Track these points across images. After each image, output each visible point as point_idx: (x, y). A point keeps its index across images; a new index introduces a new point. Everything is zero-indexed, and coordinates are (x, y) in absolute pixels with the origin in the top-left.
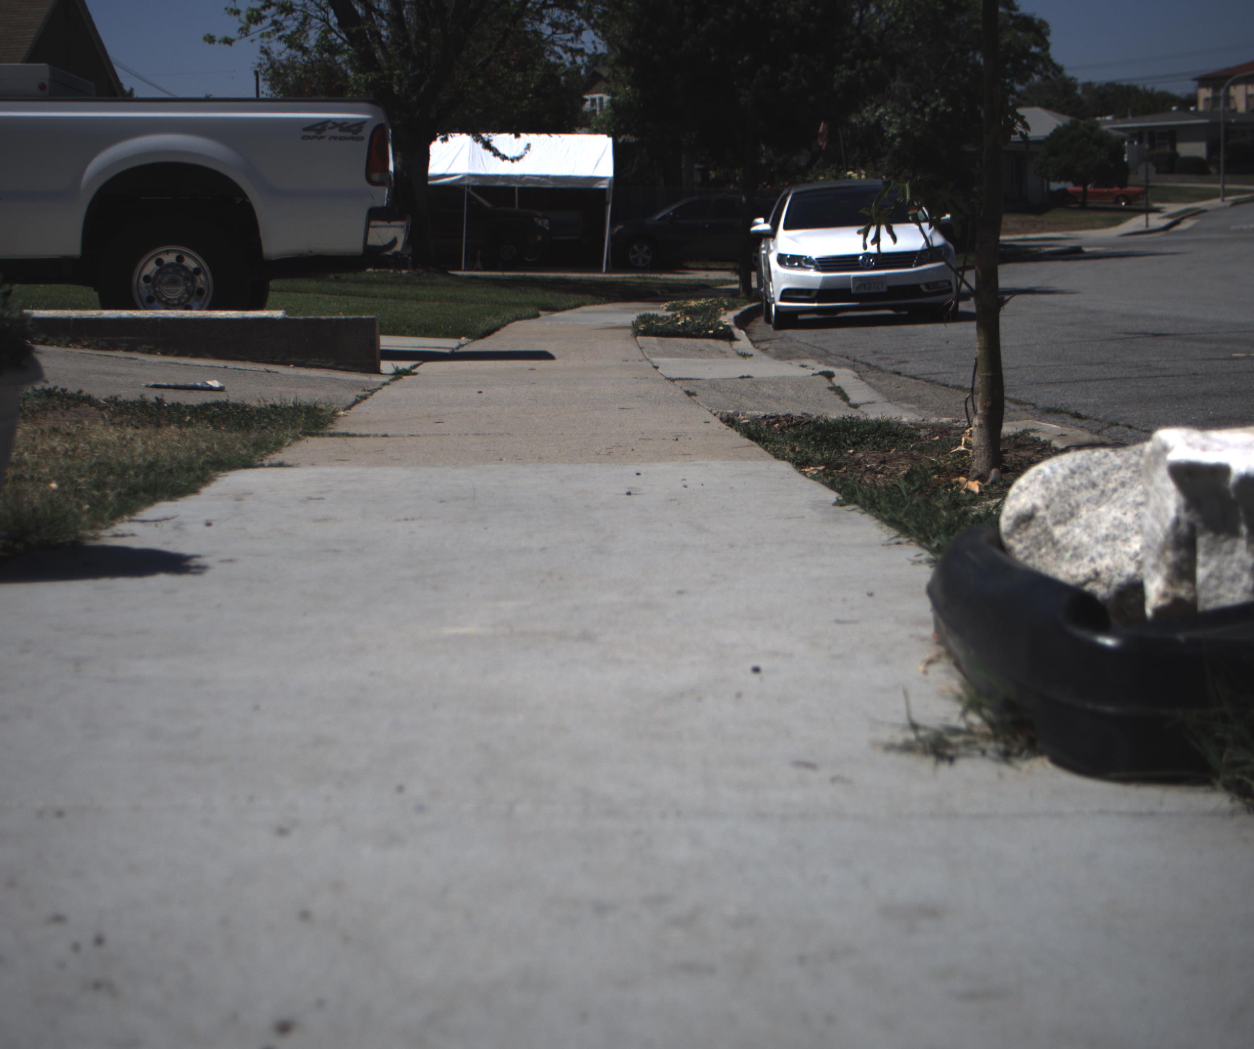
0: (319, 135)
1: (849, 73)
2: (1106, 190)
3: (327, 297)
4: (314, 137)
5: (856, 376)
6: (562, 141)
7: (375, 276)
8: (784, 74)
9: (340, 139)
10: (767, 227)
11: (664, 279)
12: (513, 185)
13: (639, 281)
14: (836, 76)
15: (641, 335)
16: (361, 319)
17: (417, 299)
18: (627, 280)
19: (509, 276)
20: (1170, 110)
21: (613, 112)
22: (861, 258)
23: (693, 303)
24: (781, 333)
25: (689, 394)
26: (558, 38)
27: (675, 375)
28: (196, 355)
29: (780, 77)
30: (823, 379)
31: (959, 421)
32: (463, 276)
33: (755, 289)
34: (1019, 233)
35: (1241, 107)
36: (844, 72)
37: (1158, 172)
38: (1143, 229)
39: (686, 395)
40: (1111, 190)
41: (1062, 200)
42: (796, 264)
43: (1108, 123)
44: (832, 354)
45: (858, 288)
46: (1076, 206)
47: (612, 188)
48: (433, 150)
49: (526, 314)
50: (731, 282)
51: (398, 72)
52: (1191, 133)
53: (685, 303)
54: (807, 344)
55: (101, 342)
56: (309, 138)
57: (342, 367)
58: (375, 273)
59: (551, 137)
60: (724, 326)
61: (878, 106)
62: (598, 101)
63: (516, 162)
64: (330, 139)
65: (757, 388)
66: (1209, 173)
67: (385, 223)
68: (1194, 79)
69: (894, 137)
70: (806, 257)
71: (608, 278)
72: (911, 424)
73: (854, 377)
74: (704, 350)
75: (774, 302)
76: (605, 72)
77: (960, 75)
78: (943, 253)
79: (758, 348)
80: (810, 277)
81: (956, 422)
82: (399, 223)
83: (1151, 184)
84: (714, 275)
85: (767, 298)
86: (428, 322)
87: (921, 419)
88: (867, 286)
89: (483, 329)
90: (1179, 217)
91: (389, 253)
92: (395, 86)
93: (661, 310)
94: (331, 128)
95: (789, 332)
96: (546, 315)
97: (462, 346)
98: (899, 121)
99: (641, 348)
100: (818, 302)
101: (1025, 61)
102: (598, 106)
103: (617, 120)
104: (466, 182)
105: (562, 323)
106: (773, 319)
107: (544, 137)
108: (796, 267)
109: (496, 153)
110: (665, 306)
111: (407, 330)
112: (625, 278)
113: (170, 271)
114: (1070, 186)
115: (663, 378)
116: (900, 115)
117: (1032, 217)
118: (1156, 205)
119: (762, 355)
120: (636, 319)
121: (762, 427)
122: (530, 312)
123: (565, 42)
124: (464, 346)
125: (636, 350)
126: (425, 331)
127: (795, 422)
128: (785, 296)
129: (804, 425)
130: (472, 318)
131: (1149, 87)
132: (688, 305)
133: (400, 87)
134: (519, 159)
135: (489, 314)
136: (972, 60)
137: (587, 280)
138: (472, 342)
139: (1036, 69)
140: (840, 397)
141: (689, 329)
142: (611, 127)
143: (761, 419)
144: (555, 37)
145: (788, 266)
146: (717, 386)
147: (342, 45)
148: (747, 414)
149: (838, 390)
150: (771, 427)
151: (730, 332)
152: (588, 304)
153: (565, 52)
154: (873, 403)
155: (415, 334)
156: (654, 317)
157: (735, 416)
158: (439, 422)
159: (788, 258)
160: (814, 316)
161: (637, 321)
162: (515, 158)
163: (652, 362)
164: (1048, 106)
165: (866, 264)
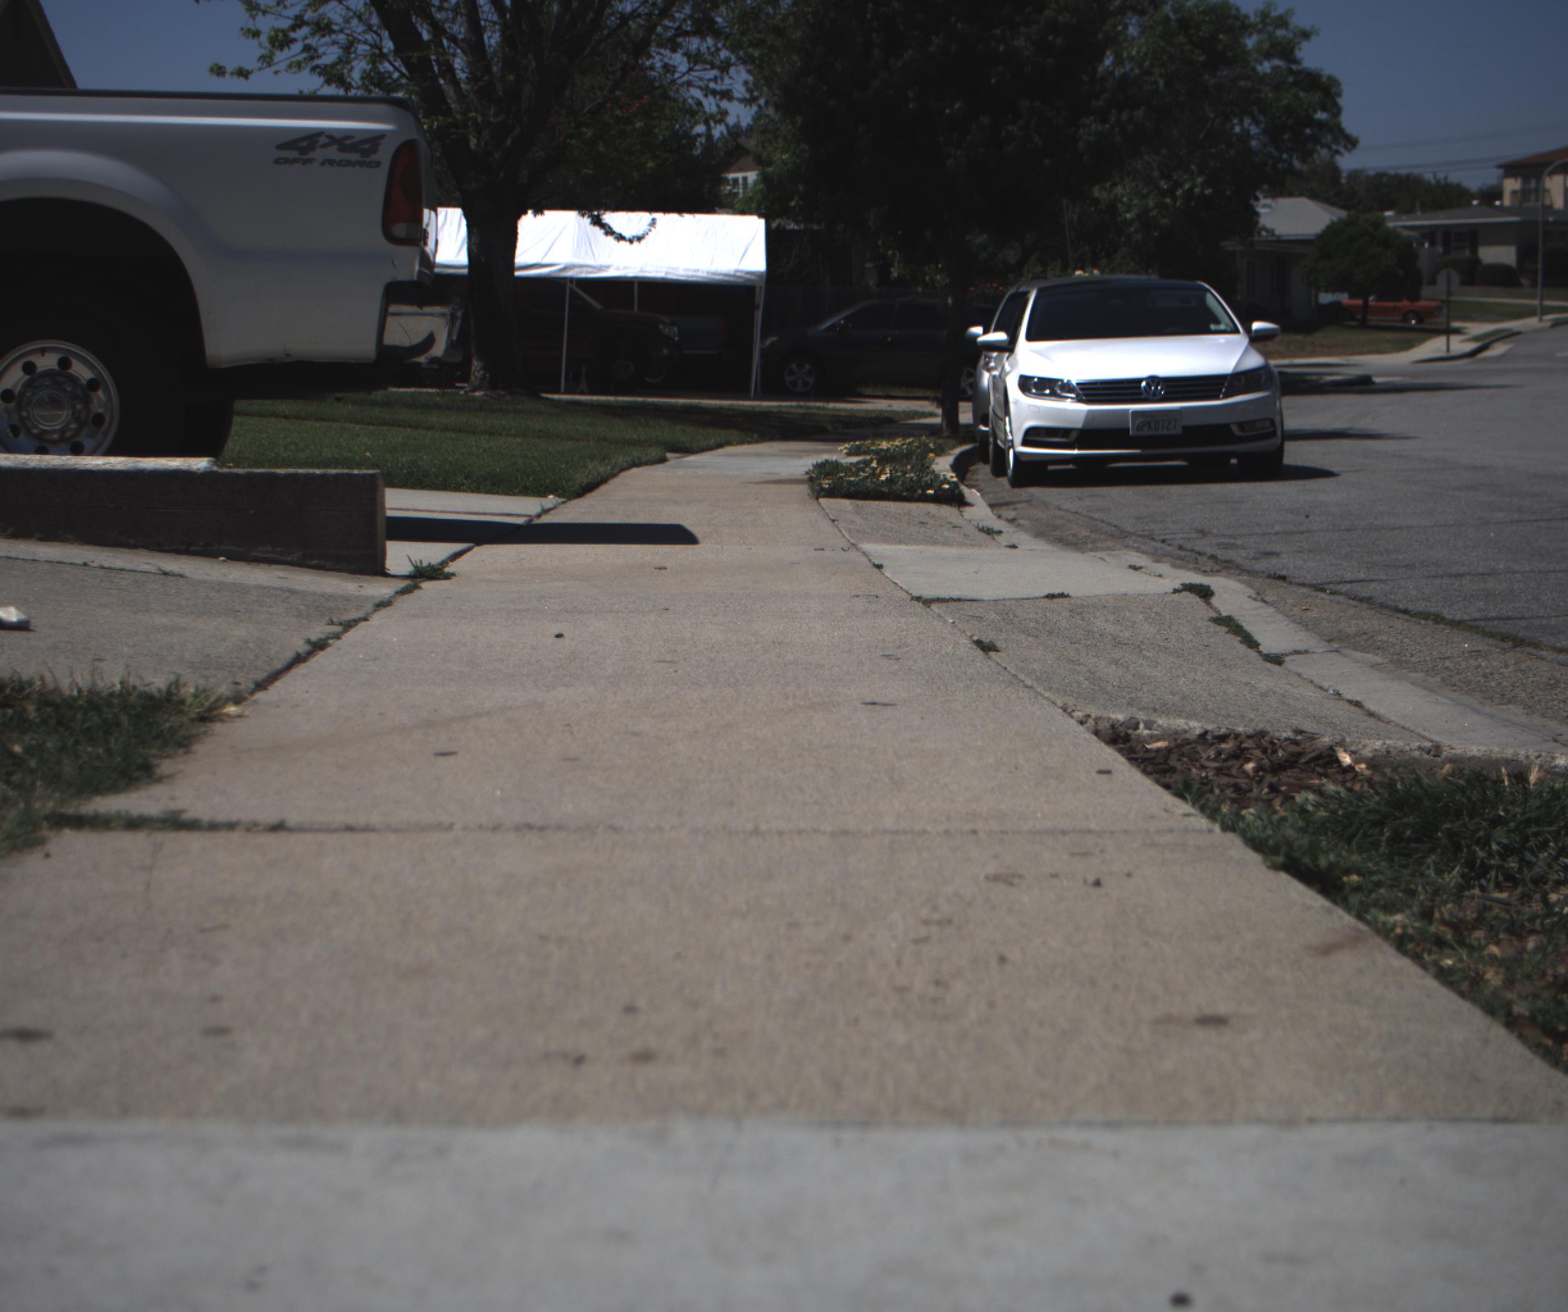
0: (304, 157)
1: (1100, 128)
2: (1391, 304)
4: (295, 161)
5: (1254, 596)
8: (1010, 128)
10: (1001, 336)
11: (833, 410)
13: (801, 411)
14: (1081, 131)
15: (824, 497)
17: (491, 433)
18: (785, 410)
19: (624, 402)
20: (1469, 205)
21: (765, 187)
22: (1144, 384)
23: (884, 445)
25: (987, 648)
26: (696, 77)
27: (928, 593)
28: (49, 535)
29: (1004, 132)
30: (1191, 598)
32: (559, 401)
33: (967, 426)
34: (1283, 356)
35: (1559, 203)
36: (1094, 126)
37: (1463, 283)
38: (1443, 354)
40: (1398, 304)
41: (1335, 316)
42: (1047, 392)
43: (1392, 219)
44: (1131, 534)
45: (1139, 428)
46: (1354, 323)
47: (763, 285)
48: (523, 228)
49: (647, 458)
50: (931, 415)
51: (475, 116)
52: (1497, 234)
53: (873, 444)
54: (1076, 513)
56: (287, 161)
57: (315, 562)
60: (949, 483)
61: (1115, 184)
62: (741, 181)
63: (636, 243)
64: (323, 164)
65: (1083, 618)
66: (1519, 285)
67: (414, 309)
68: (1499, 167)
70: (1062, 381)
71: (757, 406)
73: (1250, 597)
74: (927, 524)
75: (1012, 446)
76: (751, 143)
77: (1224, 146)
79: (1001, 517)
80: (1066, 410)
82: (438, 309)
83: (1453, 298)
84: (899, 406)
85: (995, 439)
86: (498, 470)
88: (1152, 425)
89: (582, 482)
90: (1487, 341)
91: (421, 359)
92: (471, 137)
93: (840, 454)
94: (325, 146)
95: (1036, 491)
96: (675, 458)
97: (546, 511)
98: (1140, 204)
99: (833, 521)
100: (1080, 448)
101: (1308, 131)
102: (741, 187)
103: (771, 198)
104: (567, 274)
105: (700, 472)
106: (1010, 472)
107: (673, 217)
108: (1046, 395)
109: (609, 231)
110: (844, 447)
112: (781, 407)
113: (46, 383)
114: (1344, 298)
115: (909, 597)
116: (1141, 197)
117: (1299, 338)
118: (1456, 324)
119: (1015, 531)
120: (811, 468)
121: (1208, 764)
122: (653, 454)
123: (706, 82)
124: (550, 510)
125: (826, 526)
126: (492, 485)
127: (1285, 754)
128: (1030, 438)
129: (1305, 763)
130: (567, 463)
131: (1441, 176)
132: (881, 447)
133: (479, 139)
134: (639, 239)
135: (592, 458)
136: (1237, 129)
137: (730, 409)
138: (563, 503)
139: (1324, 141)
140: (1239, 639)
141: (897, 487)
142: (763, 207)
143: (1195, 742)
144: (692, 76)
145: (1034, 394)
146: (1016, 620)
147: (398, 79)
148: (1159, 726)
149: (1230, 624)
150: (1232, 766)
151: (957, 491)
152: (735, 443)
153: (706, 96)
154: (1306, 652)
155: (476, 490)
156: (836, 466)
157: (1129, 729)
158: (444, 754)
159: (1035, 382)
160: (1071, 466)
161: (813, 472)
162: (634, 237)
163: (865, 554)
164: (1314, 196)
165: (1151, 393)
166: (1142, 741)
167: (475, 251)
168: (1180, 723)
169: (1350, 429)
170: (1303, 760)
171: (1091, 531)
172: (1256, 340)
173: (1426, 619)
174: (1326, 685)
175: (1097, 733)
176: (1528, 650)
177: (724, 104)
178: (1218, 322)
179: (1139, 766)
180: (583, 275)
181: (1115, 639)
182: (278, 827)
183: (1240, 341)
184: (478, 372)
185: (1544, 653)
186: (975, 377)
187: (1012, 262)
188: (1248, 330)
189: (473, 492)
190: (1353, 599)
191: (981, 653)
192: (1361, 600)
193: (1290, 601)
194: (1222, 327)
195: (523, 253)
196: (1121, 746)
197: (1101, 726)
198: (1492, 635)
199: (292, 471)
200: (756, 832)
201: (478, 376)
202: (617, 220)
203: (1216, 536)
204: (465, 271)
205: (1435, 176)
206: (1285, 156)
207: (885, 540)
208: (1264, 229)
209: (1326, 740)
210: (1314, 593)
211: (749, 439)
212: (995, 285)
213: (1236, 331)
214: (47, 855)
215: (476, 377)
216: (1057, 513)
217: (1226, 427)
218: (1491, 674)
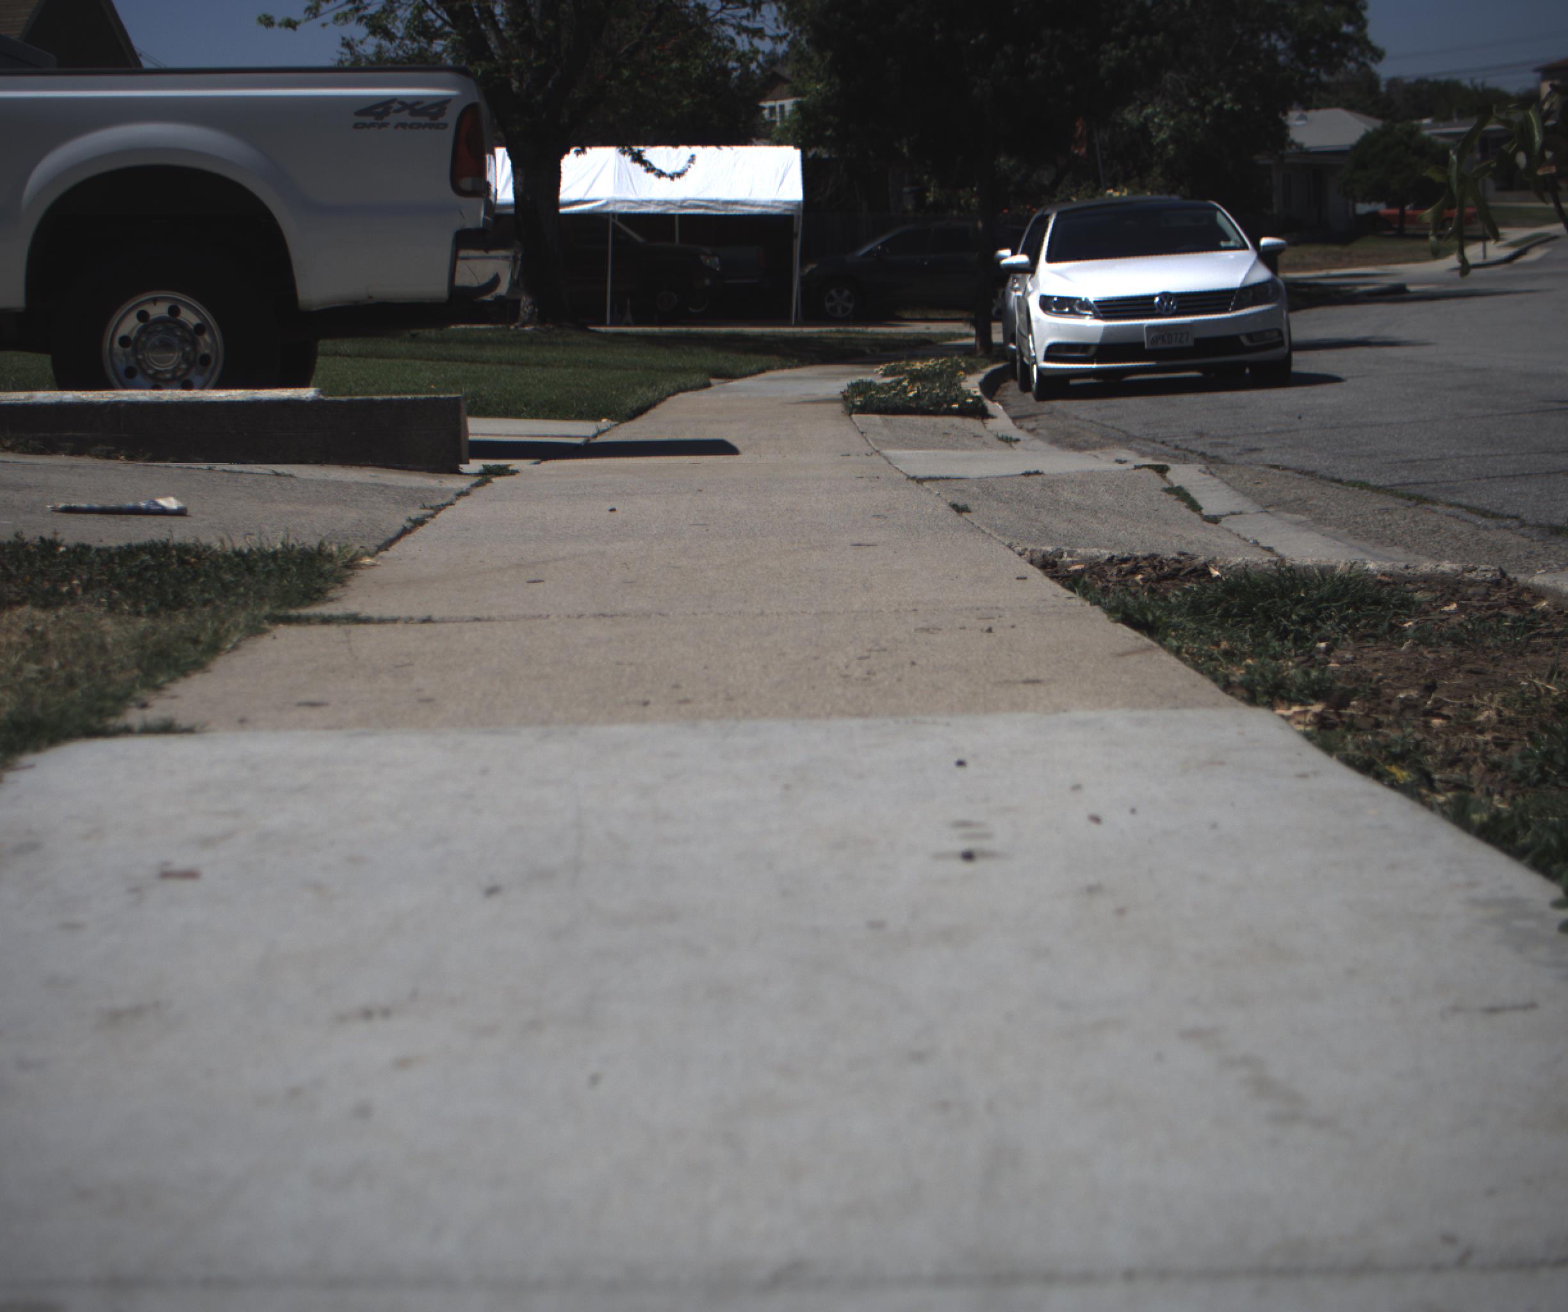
0: (380, 122)
1: (1120, 54)
3: (418, 363)
4: (372, 125)
6: (735, 155)
7: (489, 334)
8: (1033, 56)
9: (411, 126)
10: (1022, 259)
11: (872, 333)
12: (672, 212)
13: (840, 336)
14: (1102, 57)
15: (856, 413)
16: (437, 400)
17: (544, 365)
18: (825, 335)
19: (668, 332)
21: (801, 116)
22: (1157, 300)
23: (918, 365)
24: (1047, 405)
25: (960, 509)
26: (729, 15)
27: (922, 473)
29: (1027, 61)
31: (1475, 569)
32: (606, 333)
33: (999, 345)
34: (1321, 269)
36: (1114, 52)
37: (1500, 189)
38: (1479, 261)
39: (954, 513)
41: (1373, 226)
42: (1067, 310)
43: (1428, 127)
44: (1136, 437)
45: (1154, 341)
46: (1391, 233)
47: (801, 214)
48: (566, 167)
49: (692, 384)
50: (968, 336)
51: (517, 61)
53: (908, 365)
54: (1091, 421)
55: (31, 442)
56: (364, 126)
58: (490, 330)
59: (720, 149)
60: (973, 397)
61: (1144, 105)
62: (778, 110)
63: (677, 180)
64: (396, 127)
65: (1052, 491)
67: (481, 253)
68: (1536, 70)
69: (1164, 144)
70: (1080, 299)
71: (798, 332)
72: (1384, 574)
73: (1200, 471)
74: (950, 434)
75: (1036, 363)
76: (786, 72)
77: (1251, 63)
78: (1270, 291)
79: (1021, 428)
80: (1084, 327)
81: (1470, 571)
82: (502, 253)
84: (936, 328)
85: (1022, 356)
86: (554, 398)
87: (1402, 565)
88: (1166, 338)
89: (633, 407)
90: (1524, 246)
91: (488, 298)
92: (513, 80)
93: (876, 375)
94: (398, 111)
95: (1058, 404)
96: (719, 384)
97: (601, 432)
98: (1172, 123)
99: (862, 433)
100: (1098, 362)
101: (1334, 45)
102: (778, 115)
103: (806, 127)
104: (610, 209)
105: (742, 395)
106: (1034, 387)
107: (712, 149)
108: (1066, 313)
109: (650, 168)
110: (880, 369)
111: (524, 409)
112: (821, 332)
113: (160, 329)
114: (1381, 208)
115: (906, 477)
116: (1173, 116)
117: (1336, 249)
119: (1033, 439)
120: (846, 388)
121: (1111, 579)
122: (698, 380)
123: (739, 20)
124: (604, 432)
125: (856, 438)
126: (550, 412)
127: (1169, 570)
128: (1051, 354)
129: (1184, 575)
130: (617, 390)
131: (1478, 81)
132: (914, 367)
133: (520, 82)
134: (679, 175)
135: (641, 385)
136: (1265, 44)
137: (773, 335)
138: (616, 425)
139: (1350, 54)
140: (1185, 504)
141: (925, 402)
142: (799, 136)
143: (1104, 564)
144: (725, 14)
145: (1055, 312)
146: (994, 492)
147: (441, 27)
148: (1078, 554)
149: (1180, 493)
150: (1128, 580)
151: (980, 405)
152: (776, 367)
153: (738, 34)
154: (1240, 513)
155: (535, 415)
156: (870, 385)
157: (1055, 557)
158: (534, 582)
159: (1055, 302)
160: (1092, 380)
161: (848, 392)
162: (674, 174)
163: (886, 458)
164: (1350, 107)
165: (1164, 308)
166: (1066, 566)
167: (521, 190)
168: (1094, 551)
169: (1373, 337)
170: (1182, 573)
171: (1102, 437)
172: (1267, 257)
173: (1354, 486)
174: (1248, 537)
175: (1032, 562)
176: (1426, 506)
177: (757, 42)
178: (1228, 239)
179: (1059, 582)
180: (625, 210)
181: (1077, 505)
182: (428, 620)
183: (1248, 256)
184: (527, 307)
185: (1438, 508)
186: (1005, 297)
187: (1047, 183)
188: (1256, 245)
189: (532, 418)
190: (1300, 473)
191: (956, 513)
192: (1307, 473)
193: (1247, 477)
194: (1232, 244)
195: (565, 190)
196: (1049, 570)
197: (1035, 556)
198: (1402, 496)
199: (387, 397)
200: (762, 614)
201: (528, 311)
202: (657, 155)
203: (1213, 437)
204: (512, 211)
205: (1472, 82)
206: (1312, 70)
207: (908, 447)
208: (1292, 143)
209: (1202, 559)
210: (1268, 470)
211: (789, 364)
212: (1028, 207)
213: (1245, 247)
214: (275, 638)
215: (525, 312)
216: (1074, 422)
217: (1235, 339)
218: (1390, 525)
